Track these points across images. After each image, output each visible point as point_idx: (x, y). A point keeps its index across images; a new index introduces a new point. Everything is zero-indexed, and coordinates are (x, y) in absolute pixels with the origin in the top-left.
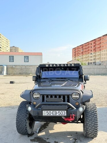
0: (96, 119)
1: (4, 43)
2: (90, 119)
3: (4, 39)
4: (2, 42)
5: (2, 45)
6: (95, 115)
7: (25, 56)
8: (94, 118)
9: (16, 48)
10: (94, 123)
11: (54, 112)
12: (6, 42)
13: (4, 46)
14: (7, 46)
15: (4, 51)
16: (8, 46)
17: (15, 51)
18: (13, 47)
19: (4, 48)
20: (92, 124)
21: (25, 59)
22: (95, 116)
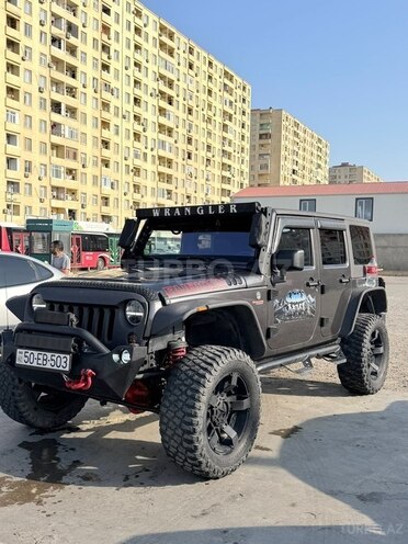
0: (190, 402)
1: (308, 156)
2: (172, 398)
3: (309, 139)
4: (301, 152)
5: (300, 162)
6: (192, 390)
7: (357, 199)
8: (184, 398)
9: (353, 168)
10: (180, 414)
11: (41, 357)
12: (315, 152)
13: (307, 165)
14: (319, 166)
15: (307, 183)
16: (323, 165)
17: (348, 180)
18: (344, 165)
19: (306, 174)
20: (176, 420)
21: (359, 208)
22: (189, 393)
